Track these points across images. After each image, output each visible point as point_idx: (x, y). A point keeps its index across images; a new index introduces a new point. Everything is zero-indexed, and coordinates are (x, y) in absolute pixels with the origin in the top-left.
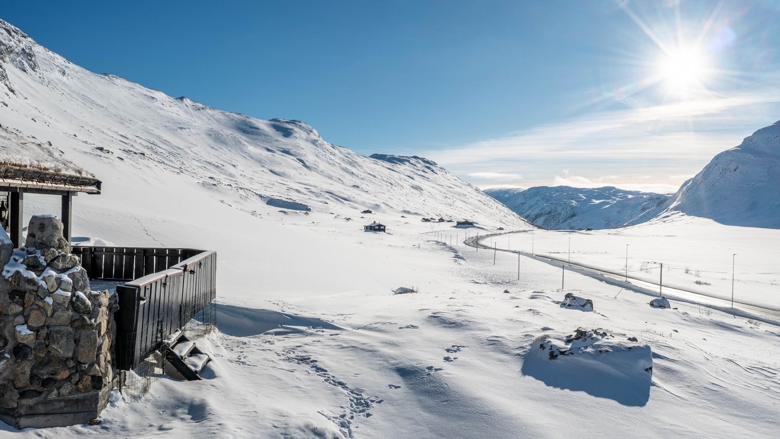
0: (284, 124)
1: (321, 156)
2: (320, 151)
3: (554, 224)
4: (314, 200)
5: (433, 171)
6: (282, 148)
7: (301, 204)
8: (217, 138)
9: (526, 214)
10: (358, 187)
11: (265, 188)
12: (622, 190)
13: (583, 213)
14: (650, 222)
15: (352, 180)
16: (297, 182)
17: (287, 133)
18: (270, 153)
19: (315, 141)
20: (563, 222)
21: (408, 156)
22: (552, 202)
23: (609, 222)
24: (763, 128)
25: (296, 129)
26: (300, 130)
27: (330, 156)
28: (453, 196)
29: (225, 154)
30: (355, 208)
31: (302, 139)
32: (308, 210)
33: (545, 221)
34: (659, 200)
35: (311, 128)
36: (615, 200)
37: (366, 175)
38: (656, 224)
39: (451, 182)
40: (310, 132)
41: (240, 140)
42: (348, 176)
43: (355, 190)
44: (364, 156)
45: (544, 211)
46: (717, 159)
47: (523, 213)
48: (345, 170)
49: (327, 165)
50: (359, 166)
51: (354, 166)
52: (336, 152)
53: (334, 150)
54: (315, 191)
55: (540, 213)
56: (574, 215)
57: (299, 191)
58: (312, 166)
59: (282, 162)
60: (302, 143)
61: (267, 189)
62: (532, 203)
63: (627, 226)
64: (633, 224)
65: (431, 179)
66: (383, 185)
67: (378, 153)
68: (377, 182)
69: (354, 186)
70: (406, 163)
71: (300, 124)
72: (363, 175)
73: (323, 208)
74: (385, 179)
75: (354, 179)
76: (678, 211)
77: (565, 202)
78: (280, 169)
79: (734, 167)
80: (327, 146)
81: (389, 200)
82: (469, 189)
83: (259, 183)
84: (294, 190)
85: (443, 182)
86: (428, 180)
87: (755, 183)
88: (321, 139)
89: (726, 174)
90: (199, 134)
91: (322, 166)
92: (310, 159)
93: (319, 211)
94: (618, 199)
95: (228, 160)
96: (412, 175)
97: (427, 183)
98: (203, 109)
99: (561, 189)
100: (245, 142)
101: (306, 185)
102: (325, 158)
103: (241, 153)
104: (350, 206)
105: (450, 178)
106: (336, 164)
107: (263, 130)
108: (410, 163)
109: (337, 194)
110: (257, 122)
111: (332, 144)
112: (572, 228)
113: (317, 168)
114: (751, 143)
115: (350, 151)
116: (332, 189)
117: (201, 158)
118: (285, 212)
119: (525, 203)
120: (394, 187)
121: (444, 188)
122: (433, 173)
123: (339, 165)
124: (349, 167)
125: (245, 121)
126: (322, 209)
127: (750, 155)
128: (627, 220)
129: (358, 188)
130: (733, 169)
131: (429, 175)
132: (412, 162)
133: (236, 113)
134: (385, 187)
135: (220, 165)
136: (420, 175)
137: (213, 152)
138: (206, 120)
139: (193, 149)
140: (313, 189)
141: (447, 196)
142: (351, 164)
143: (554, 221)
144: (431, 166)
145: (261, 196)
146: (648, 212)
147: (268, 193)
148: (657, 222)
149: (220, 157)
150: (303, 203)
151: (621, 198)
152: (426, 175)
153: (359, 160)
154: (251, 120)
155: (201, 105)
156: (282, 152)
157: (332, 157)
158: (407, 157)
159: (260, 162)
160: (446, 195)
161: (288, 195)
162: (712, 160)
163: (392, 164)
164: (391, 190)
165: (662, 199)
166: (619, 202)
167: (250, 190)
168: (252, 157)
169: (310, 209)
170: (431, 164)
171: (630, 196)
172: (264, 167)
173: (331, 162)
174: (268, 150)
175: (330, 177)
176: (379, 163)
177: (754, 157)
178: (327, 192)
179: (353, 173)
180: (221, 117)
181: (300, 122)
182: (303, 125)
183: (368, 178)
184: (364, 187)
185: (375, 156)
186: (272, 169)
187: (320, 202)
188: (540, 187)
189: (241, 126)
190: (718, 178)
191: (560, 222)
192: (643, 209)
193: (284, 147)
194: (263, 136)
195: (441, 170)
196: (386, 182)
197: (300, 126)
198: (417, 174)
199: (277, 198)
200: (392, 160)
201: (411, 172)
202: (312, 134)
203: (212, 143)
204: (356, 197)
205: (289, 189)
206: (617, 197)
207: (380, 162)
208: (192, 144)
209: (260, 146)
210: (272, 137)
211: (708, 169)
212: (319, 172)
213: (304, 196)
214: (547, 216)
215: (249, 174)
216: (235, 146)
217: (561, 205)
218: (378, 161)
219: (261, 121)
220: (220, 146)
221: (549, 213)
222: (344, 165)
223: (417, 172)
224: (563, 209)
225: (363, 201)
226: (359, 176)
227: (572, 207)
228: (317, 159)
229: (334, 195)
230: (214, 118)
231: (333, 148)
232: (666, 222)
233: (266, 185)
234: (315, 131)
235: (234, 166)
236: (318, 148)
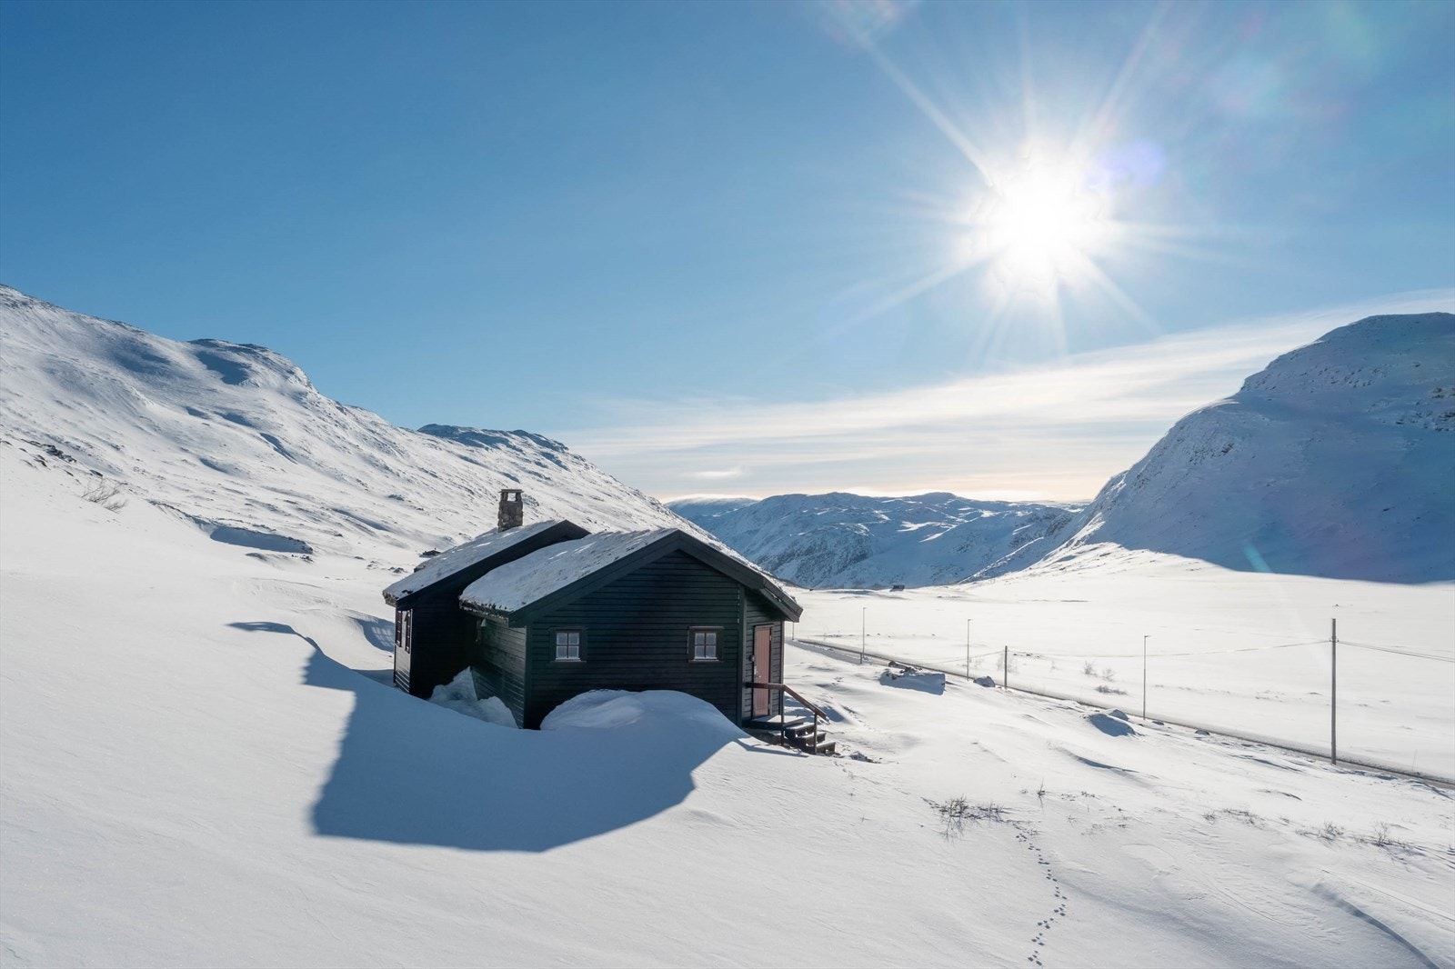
0: (229, 352)
1: (315, 429)
2: (313, 416)
3: (820, 574)
4: (311, 528)
5: (558, 463)
6: (225, 409)
7: (290, 539)
8: (68, 380)
9: (758, 555)
10: (400, 499)
11: (196, 500)
12: (969, 500)
13: (883, 552)
14: (1032, 571)
15: (386, 484)
16: (267, 488)
17: (235, 375)
18: (198, 421)
19: (300, 394)
20: (840, 571)
21: (505, 430)
22: (813, 528)
23: (941, 571)
24: (1293, 352)
25: (256, 366)
26: (266, 370)
27: (336, 429)
28: (603, 517)
29: (90, 418)
30: (400, 546)
31: (272, 388)
32: (306, 552)
33: (799, 570)
34: (1053, 522)
35: (289, 364)
36: (952, 521)
37: (416, 471)
38: (1043, 576)
39: (598, 487)
40: (288, 375)
41: (128, 387)
42: (377, 475)
43: (394, 505)
44: (407, 430)
45: (798, 546)
46: (1182, 428)
47: (753, 552)
48: (370, 461)
49: (329, 450)
50: (399, 451)
51: (388, 452)
52: (348, 419)
53: (342, 415)
54: (310, 508)
55: (789, 552)
56: (863, 556)
57: (273, 509)
58: (296, 450)
59: (229, 441)
60: (272, 400)
61: (201, 502)
62: (773, 531)
63: (980, 578)
64: (994, 574)
65: (555, 480)
66: (452, 495)
67: (438, 424)
68: (440, 488)
69: (392, 497)
70: (500, 445)
71: (265, 353)
72: (410, 472)
73: (337, 546)
74: (456, 481)
75: (391, 480)
76: (1095, 546)
77: (844, 527)
78: (225, 458)
79: (1222, 446)
80: (328, 406)
81: (468, 526)
82: (638, 503)
83: (178, 488)
84: (263, 505)
85: (582, 488)
86: (549, 482)
87: (1272, 480)
88: (314, 391)
89: (1203, 461)
90: (22, 368)
91: (320, 451)
92: (291, 435)
93: (329, 553)
94: (959, 520)
95: (101, 434)
96: (514, 472)
97: (547, 488)
98: (25, 304)
99: (833, 500)
100: (138, 393)
101: (286, 493)
102: (323, 434)
103: (133, 420)
104: (388, 540)
105: (595, 479)
106: (348, 447)
107: (178, 364)
108: (509, 446)
109: (358, 514)
110: (160, 342)
111: (337, 403)
112: (857, 584)
113: (308, 455)
114: (1262, 387)
115: (376, 418)
116: (345, 503)
117: (35, 427)
118: (260, 557)
119: (757, 531)
120: (476, 499)
121: (583, 500)
122: (559, 468)
123: (356, 450)
124: (378, 455)
125: (132, 341)
126: (334, 549)
127: (1261, 416)
128: (981, 566)
129: (400, 502)
130: (1221, 449)
131: (550, 472)
132: (514, 443)
133: (109, 321)
134: (458, 498)
135: (82, 446)
136: (530, 472)
137: (63, 413)
138: (34, 332)
139: (11, 404)
140: (305, 504)
141: (591, 517)
142: (380, 447)
143: (820, 569)
144: (555, 453)
145: (198, 521)
146: (1029, 547)
147: (207, 514)
148: (1046, 569)
149: (79, 424)
150: (295, 537)
151: (966, 518)
152: (545, 472)
153: (400, 438)
154: (146, 340)
155: (20, 295)
156: (225, 417)
157: (339, 431)
158: (501, 432)
159: (175, 438)
160: (588, 515)
161: (250, 517)
162: (1171, 430)
163: (471, 448)
164: (471, 507)
165: (1057, 518)
166: (961, 526)
167: (172, 508)
168: (156, 429)
169: (311, 549)
170: (555, 449)
171: (987, 514)
172: (186, 451)
173: (337, 442)
174: (192, 412)
175: (338, 477)
176: (441, 446)
177: (1271, 420)
178: (336, 510)
179: (387, 468)
180: (73, 327)
181: (264, 350)
182: (272, 357)
183: (420, 479)
184: (411, 497)
185: (429, 429)
186: (208, 456)
187: (325, 532)
188: (788, 496)
189: (123, 353)
190: (1186, 470)
191: (833, 571)
192: (1017, 542)
193: (229, 406)
194: (178, 380)
195: (575, 460)
196: (460, 487)
197: (265, 359)
198: (524, 469)
199: (234, 524)
200: (469, 438)
201: (513, 466)
202: (292, 378)
203: (60, 393)
204: (401, 521)
205: (251, 503)
206: (957, 516)
207: (443, 442)
208: (7, 390)
209: (171, 402)
210: (199, 381)
211: (1161, 453)
212: (313, 465)
213: (286, 519)
214: (804, 558)
215: (152, 466)
216: (114, 401)
217: (835, 535)
218: (438, 439)
219: (171, 342)
220: (79, 400)
221: (809, 551)
222: (367, 450)
223: (524, 464)
224: (839, 543)
225: (417, 531)
226: (401, 474)
227: (860, 540)
228: (308, 436)
229: (352, 516)
230: (53, 328)
231: (342, 410)
232: (1068, 569)
233: (197, 493)
234: (300, 373)
235: (117, 448)
236: (307, 411)
